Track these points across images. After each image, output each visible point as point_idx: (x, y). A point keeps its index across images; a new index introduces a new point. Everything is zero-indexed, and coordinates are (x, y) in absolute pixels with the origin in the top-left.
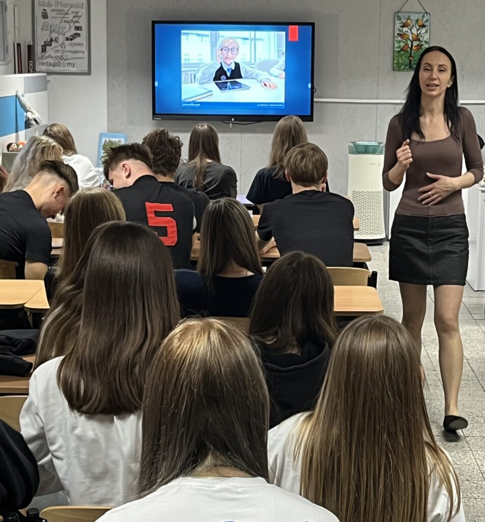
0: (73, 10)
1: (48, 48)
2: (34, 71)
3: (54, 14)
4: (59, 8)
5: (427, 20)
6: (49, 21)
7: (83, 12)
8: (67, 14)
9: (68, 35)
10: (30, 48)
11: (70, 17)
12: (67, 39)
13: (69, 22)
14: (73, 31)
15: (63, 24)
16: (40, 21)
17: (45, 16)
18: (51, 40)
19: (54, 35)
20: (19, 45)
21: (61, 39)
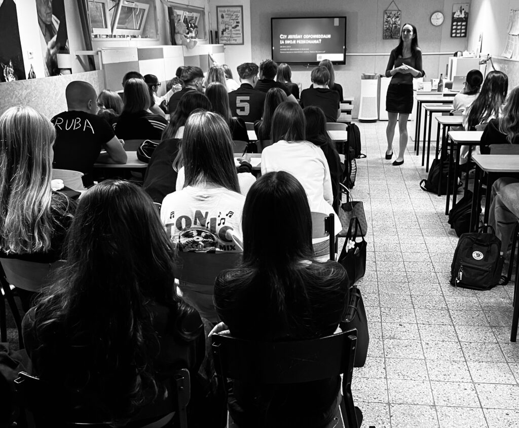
0: (235, 14)
1: (224, 33)
2: (219, 43)
3: (227, 16)
4: (229, 13)
5: (400, 14)
6: (225, 19)
7: (240, 14)
8: (232, 15)
9: (233, 26)
10: (217, 33)
11: (234, 17)
12: (233, 28)
13: (233, 20)
14: (235, 24)
15: (231, 21)
16: (220, 20)
17: (223, 17)
18: (226, 29)
19: (227, 26)
20: (211, 31)
21: (230, 28)
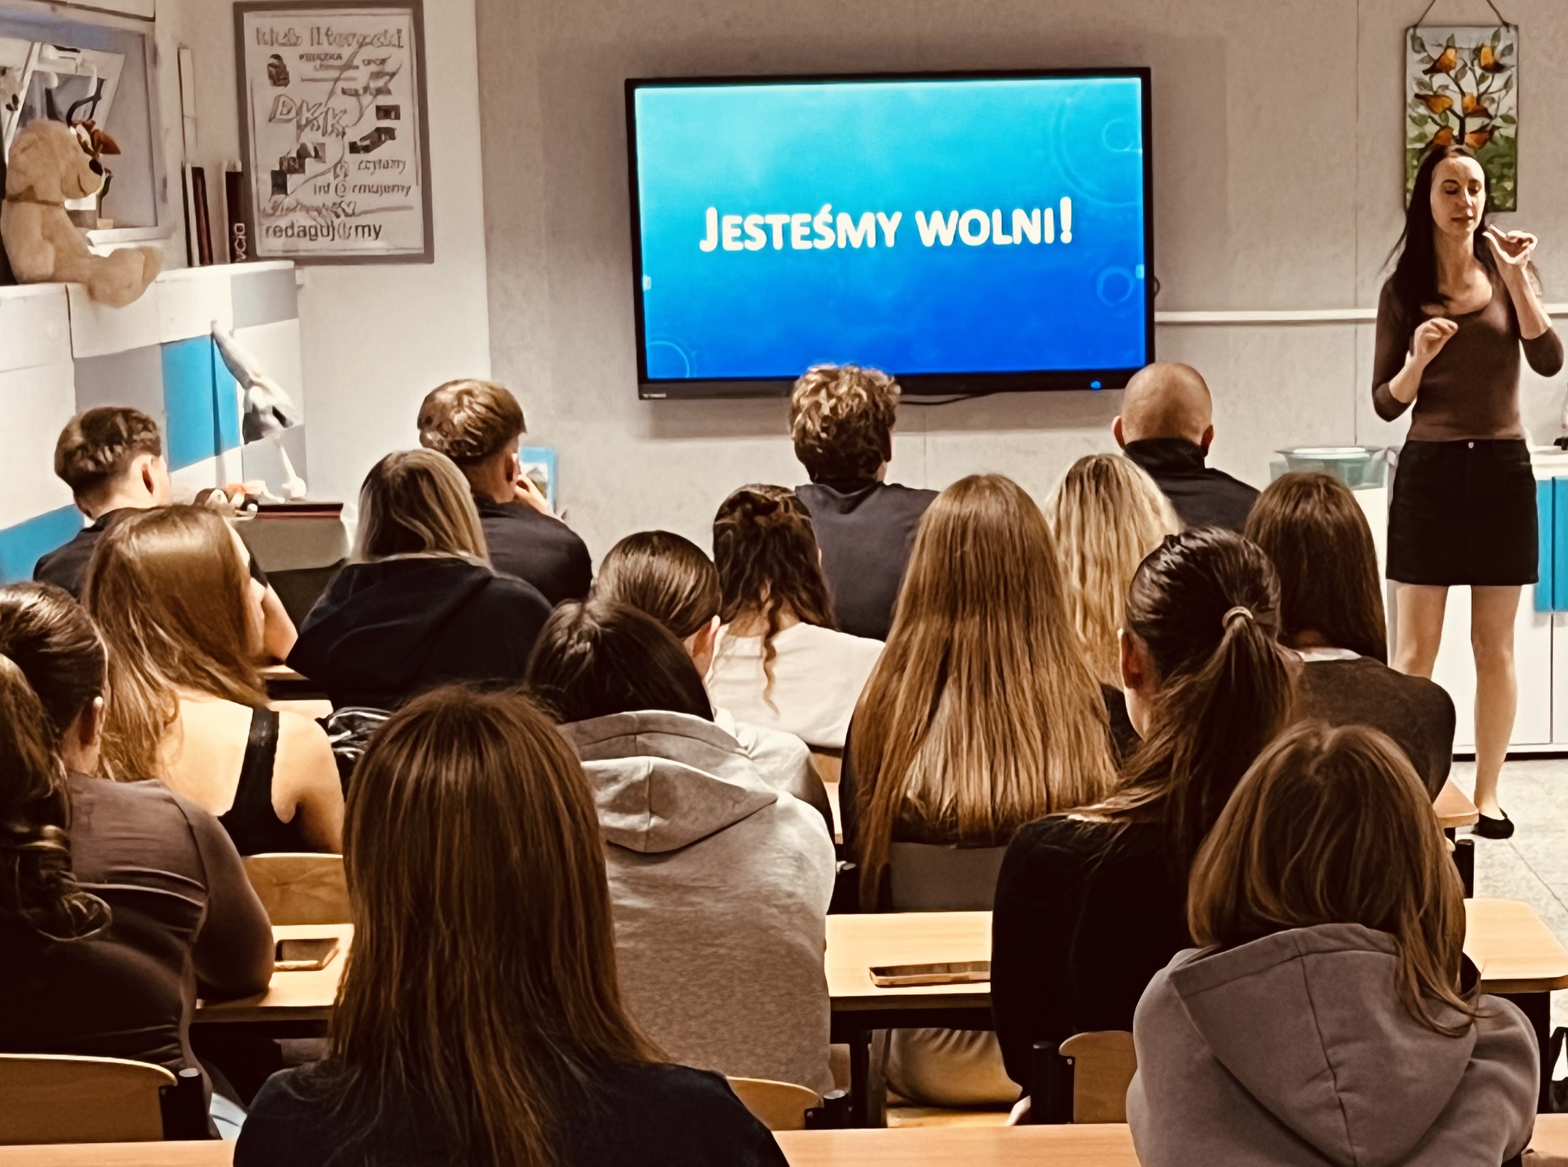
0: (368, 52)
1: (293, 181)
3: (308, 69)
4: (326, 48)
5: (1509, 49)
6: (294, 90)
7: (402, 58)
8: (349, 66)
9: (355, 135)
10: (236, 183)
11: (361, 77)
12: (354, 148)
13: (355, 94)
14: (370, 123)
15: (340, 102)
16: (263, 94)
17: (279, 75)
18: (302, 154)
19: (310, 138)
20: (198, 173)
21: (335, 149)
